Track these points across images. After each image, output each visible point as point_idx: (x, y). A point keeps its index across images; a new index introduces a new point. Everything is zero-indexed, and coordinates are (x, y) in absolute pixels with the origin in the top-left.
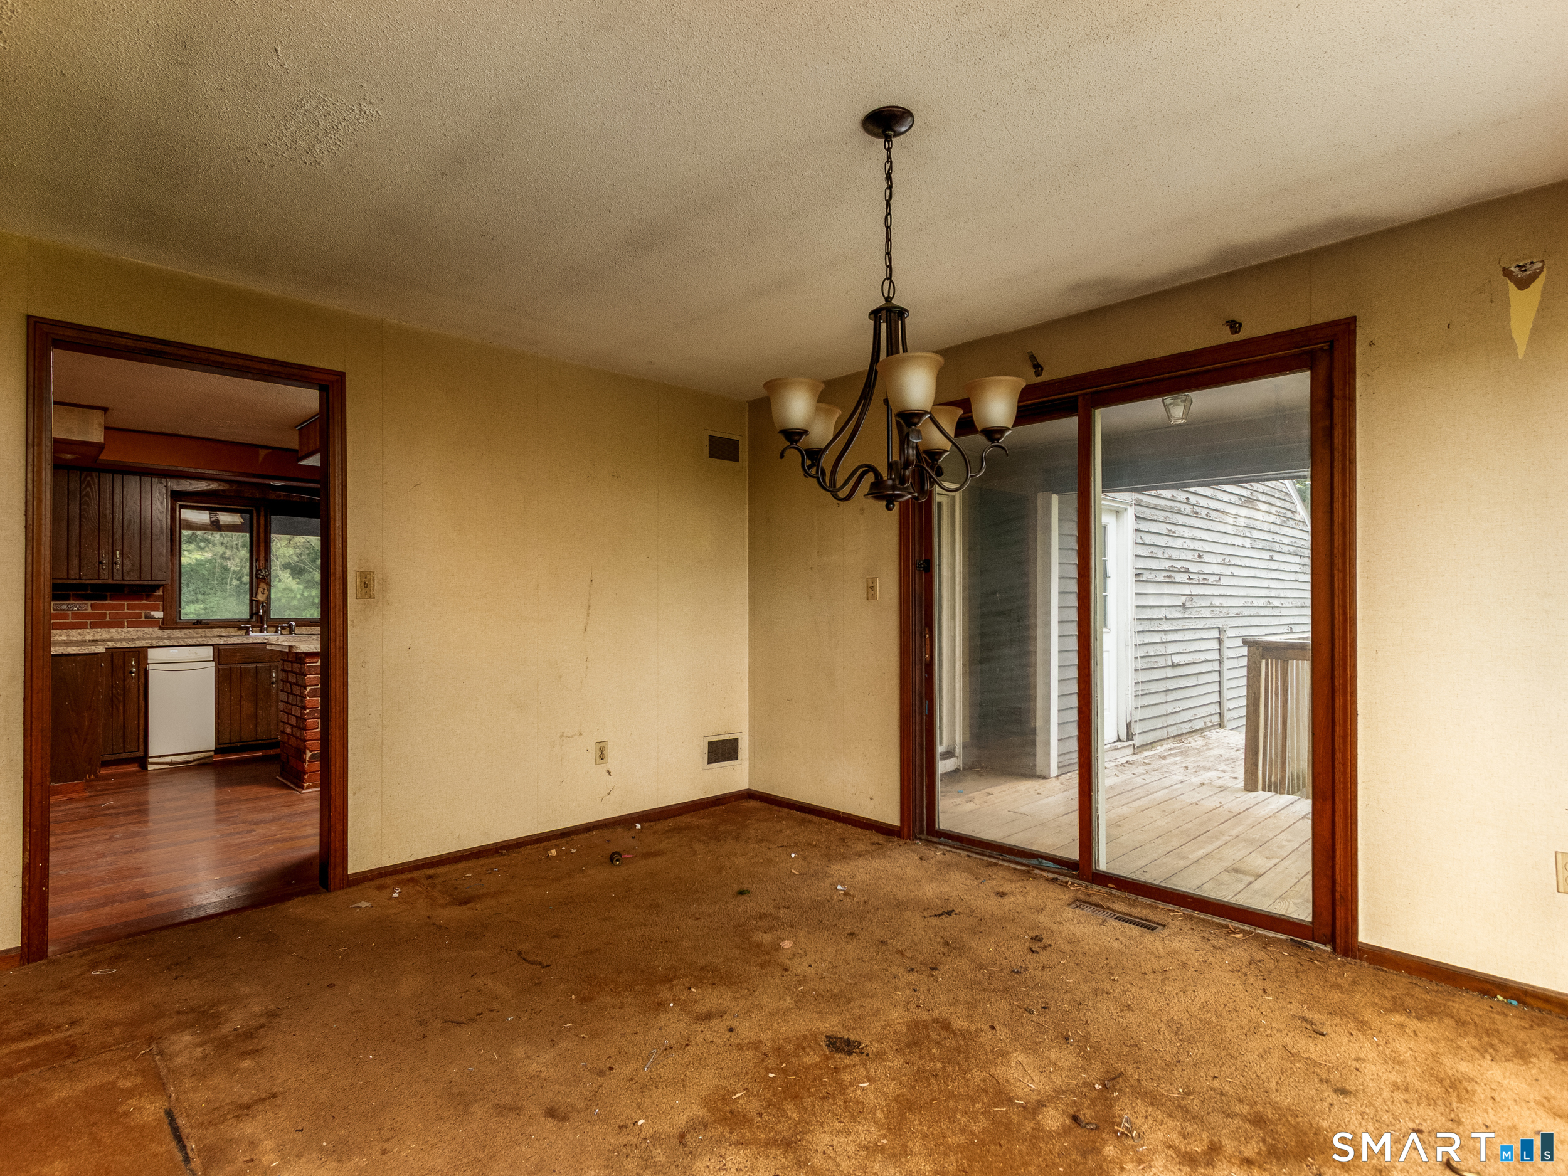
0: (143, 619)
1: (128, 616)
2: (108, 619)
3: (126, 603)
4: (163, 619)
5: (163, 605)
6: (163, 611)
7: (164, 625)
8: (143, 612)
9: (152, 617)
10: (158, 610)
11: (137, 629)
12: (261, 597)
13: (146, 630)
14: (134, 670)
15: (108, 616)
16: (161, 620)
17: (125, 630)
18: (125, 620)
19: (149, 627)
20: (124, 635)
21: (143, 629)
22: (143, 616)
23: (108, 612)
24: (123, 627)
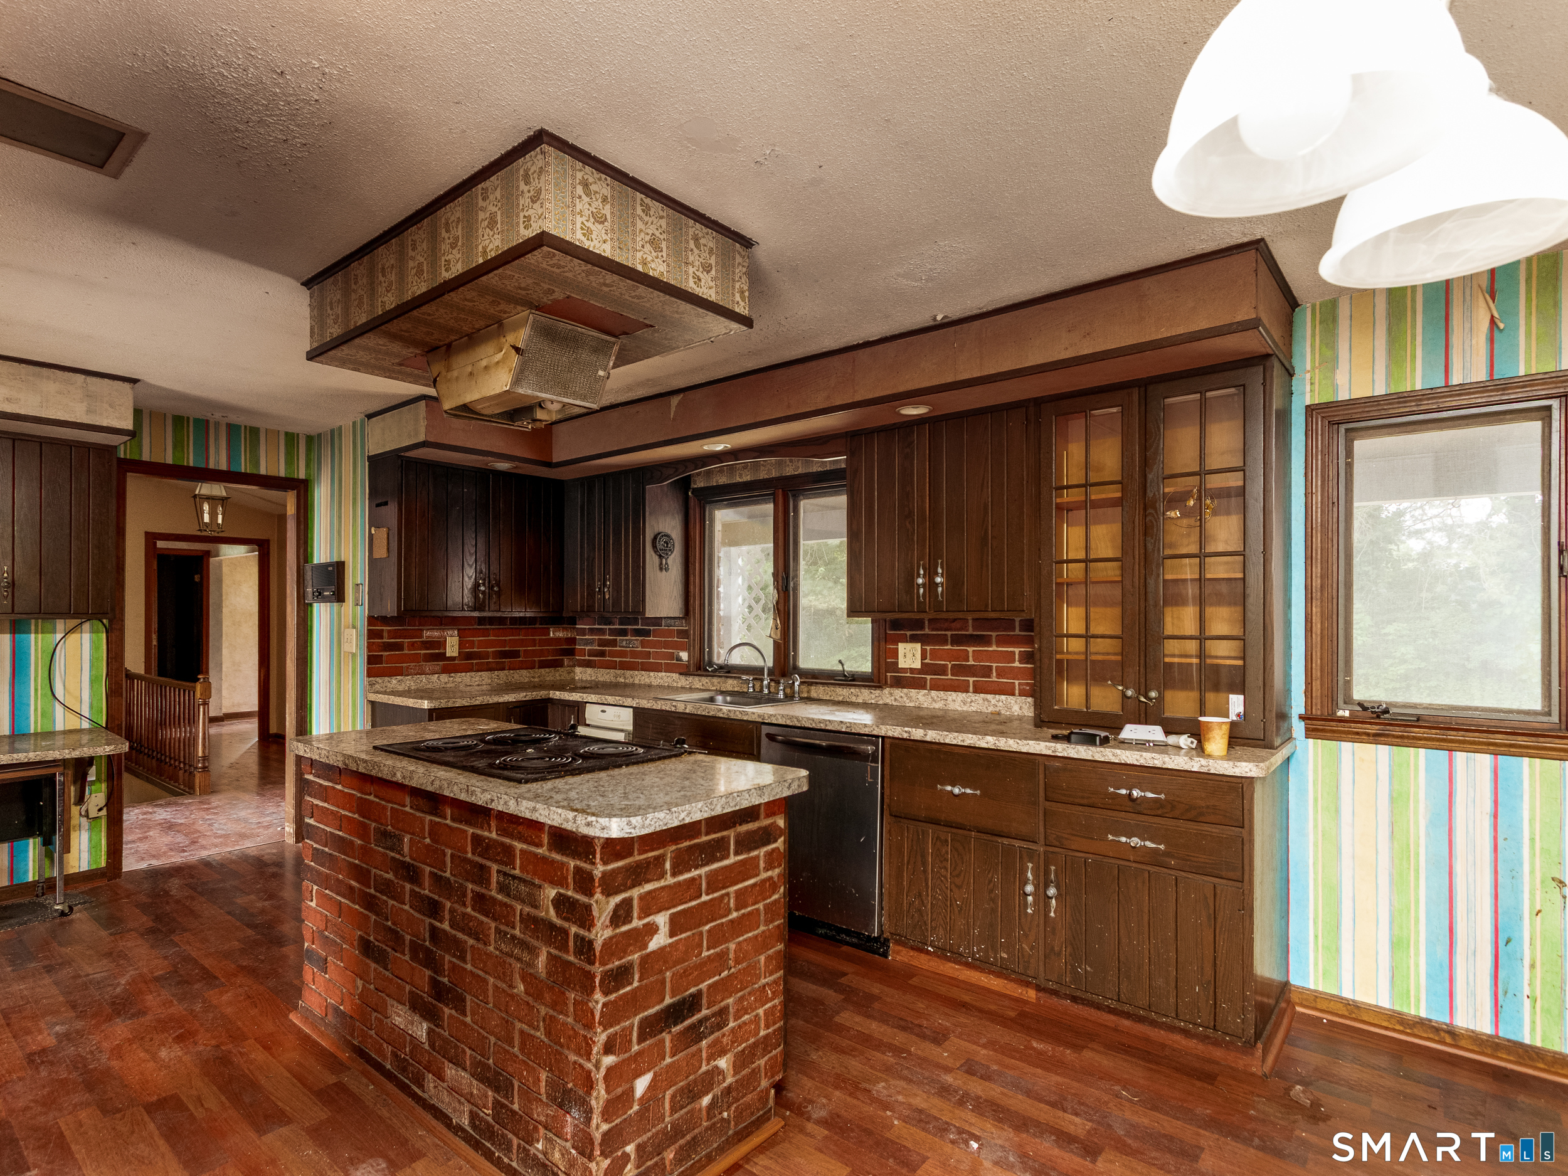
4: (688, 662)
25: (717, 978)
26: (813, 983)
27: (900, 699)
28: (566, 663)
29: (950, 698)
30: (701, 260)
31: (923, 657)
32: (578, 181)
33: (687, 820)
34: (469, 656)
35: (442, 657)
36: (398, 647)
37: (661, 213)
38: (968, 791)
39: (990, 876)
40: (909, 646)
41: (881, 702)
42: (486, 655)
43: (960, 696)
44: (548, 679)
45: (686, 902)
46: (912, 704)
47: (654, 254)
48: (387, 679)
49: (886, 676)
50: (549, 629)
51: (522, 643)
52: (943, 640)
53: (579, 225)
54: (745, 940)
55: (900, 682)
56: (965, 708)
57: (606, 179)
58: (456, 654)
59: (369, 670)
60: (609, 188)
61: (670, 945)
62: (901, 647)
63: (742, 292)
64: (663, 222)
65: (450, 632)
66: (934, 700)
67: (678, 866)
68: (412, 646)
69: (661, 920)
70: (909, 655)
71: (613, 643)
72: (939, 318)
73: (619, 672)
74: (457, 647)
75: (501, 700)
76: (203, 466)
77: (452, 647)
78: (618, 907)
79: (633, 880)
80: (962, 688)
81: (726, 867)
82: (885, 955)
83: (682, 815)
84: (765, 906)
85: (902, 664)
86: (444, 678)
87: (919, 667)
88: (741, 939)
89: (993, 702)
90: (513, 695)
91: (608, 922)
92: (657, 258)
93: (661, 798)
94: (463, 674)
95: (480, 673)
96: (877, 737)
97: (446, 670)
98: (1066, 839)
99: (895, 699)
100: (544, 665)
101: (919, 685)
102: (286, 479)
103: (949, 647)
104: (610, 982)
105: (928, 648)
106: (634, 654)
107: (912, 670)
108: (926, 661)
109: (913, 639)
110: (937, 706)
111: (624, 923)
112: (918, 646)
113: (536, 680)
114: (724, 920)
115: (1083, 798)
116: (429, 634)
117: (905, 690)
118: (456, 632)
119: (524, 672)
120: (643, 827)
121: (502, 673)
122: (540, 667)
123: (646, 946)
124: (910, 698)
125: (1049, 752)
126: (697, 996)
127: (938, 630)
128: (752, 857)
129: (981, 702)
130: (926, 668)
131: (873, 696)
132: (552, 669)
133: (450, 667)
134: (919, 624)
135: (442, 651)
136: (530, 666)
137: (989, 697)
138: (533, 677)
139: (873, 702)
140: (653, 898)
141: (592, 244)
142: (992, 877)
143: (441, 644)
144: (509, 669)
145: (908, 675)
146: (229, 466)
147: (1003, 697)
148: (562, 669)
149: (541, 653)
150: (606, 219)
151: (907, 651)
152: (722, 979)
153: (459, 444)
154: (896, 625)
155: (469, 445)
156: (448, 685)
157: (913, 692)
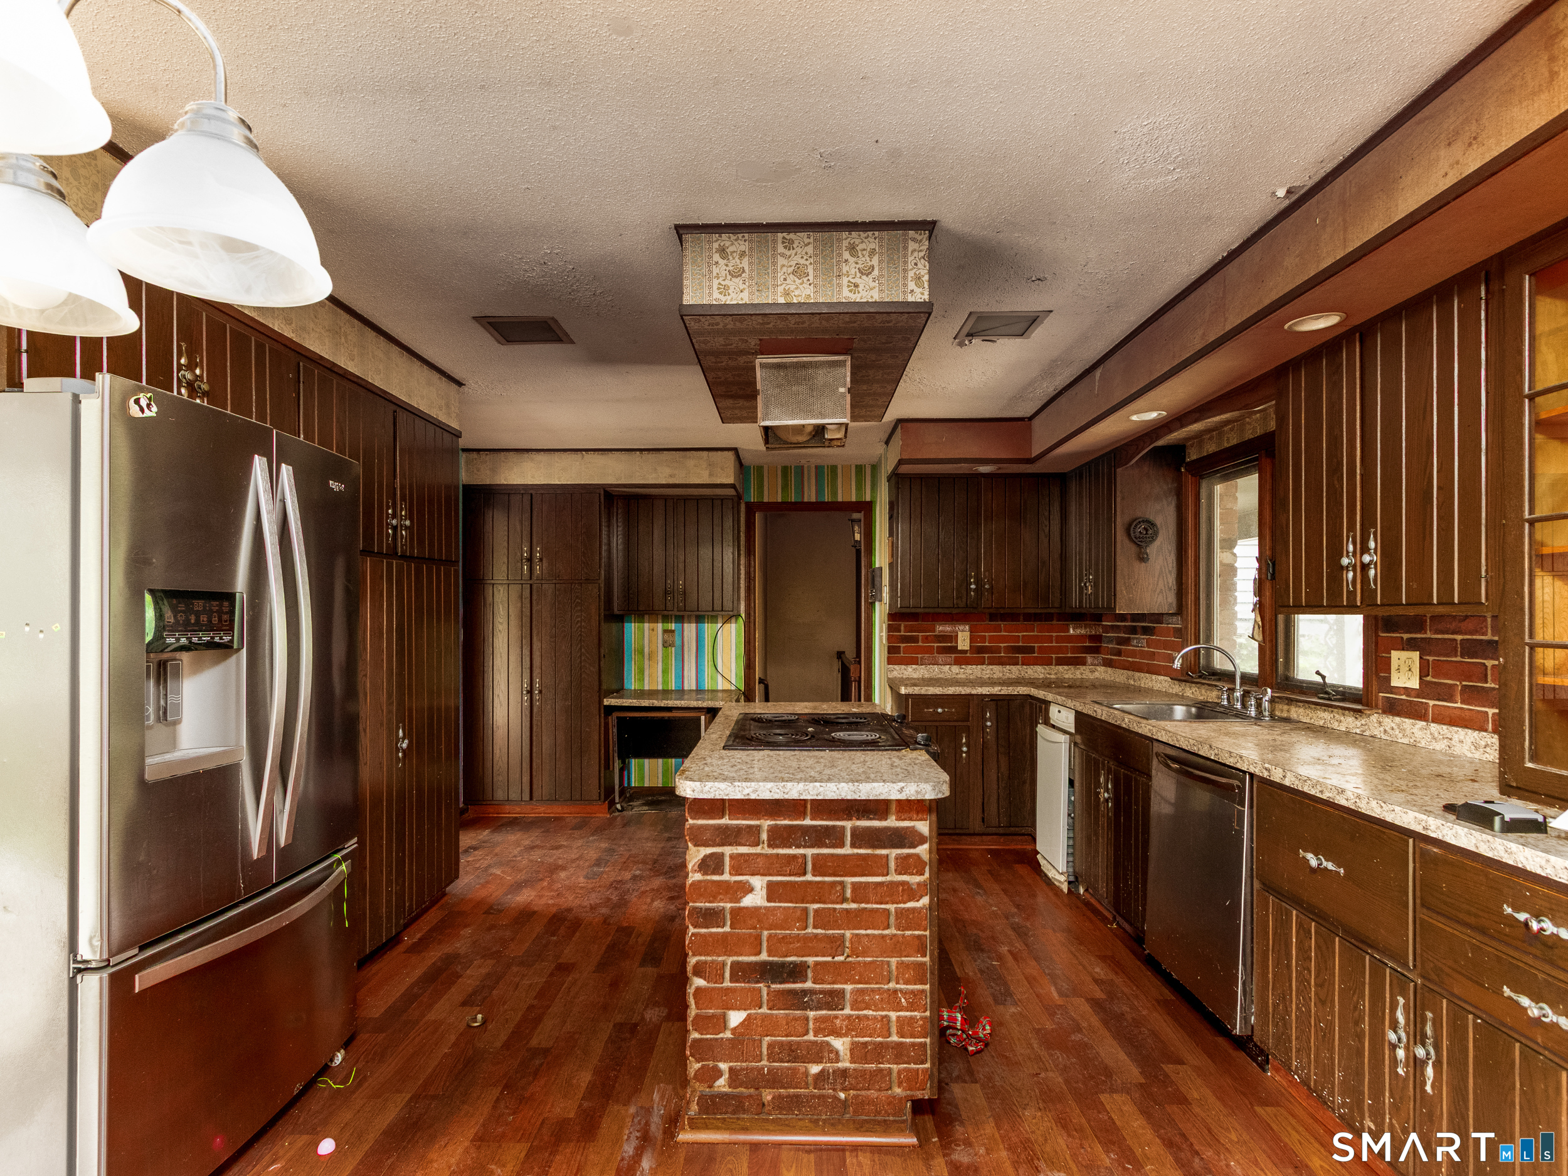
25: (829, 959)
26: (1128, 1054)
27: (1391, 732)
28: (1089, 660)
29: (1456, 737)
30: (858, 266)
31: (1423, 673)
32: (714, 250)
33: (753, 797)
34: (981, 650)
35: (954, 650)
36: (914, 640)
37: (807, 241)
38: (1330, 866)
39: (1355, 999)
40: (1405, 655)
41: (1367, 733)
42: (998, 650)
43: (1471, 736)
44: (1066, 676)
45: (785, 875)
46: (1405, 741)
47: (798, 281)
48: (903, 667)
49: (1377, 697)
50: (1068, 625)
51: (1037, 639)
52: (1450, 648)
53: (715, 286)
54: (867, 935)
55: (1393, 708)
56: (1477, 755)
57: (743, 237)
58: (967, 647)
59: (888, 658)
60: (747, 243)
61: (766, 908)
62: (1395, 655)
63: (918, 278)
64: (810, 249)
65: (961, 628)
66: (1435, 738)
67: (774, 839)
68: (926, 639)
69: (758, 882)
70: (1405, 669)
71: (1127, 641)
72: (1281, 193)
73: (1130, 673)
74: (968, 641)
75: (974, 692)
76: (800, 500)
77: (964, 641)
78: (706, 858)
79: (722, 839)
81: (838, 856)
82: (1262, 1067)
83: (746, 791)
84: (896, 909)
85: (1397, 681)
86: (955, 669)
87: (1417, 686)
88: (863, 932)
90: (987, 689)
91: (696, 868)
92: (801, 284)
93: (758, 775)
94: (974, 666)
95: (991, 667)
96: (1244, 772)
97: (958, 662)
98: (1447, 975)
99: (1385, 731)
100: (1061, 662)
101: (1416, 713)
102: (857, 503)
103: (1459, 659)
104: (698, 917)
105: (1431, 658)
106: (1143, 655)
107: (1408, 691)
108: (1429, 678)
109: (1410, 645)
110: (1438, 746)
111: (713, 873)
112: (1417, 656)
113: (1053, 676)
114: (838, 906)
115: (1469, 913)
116: (942, 628)
117: (1397, 719)
118: (967, 627)
119: (1039, 668)
120: (702, 791)
121: (1014, 668)
122: (1057, 664)
123: (738, 901)
124: (1402, 730)
125: (1419, 829)
126: (804, 966)
127: (1443, 633)
128: (877, 855)
130: (1426, 690)
131: (1358, 724)
132: (1072, 667)
133: (962, 659)
134: (1417, 624)
135: (953, 644)
136: (1047, 662)
138: (1050, 674)
139: (1358, 731)
140: (746, 861)
141: (729, 298)
142: (1358, 1002)
143: (953, 638)
144: (1023, 664)
145: (1403, 697)
146: (817, 498)
148: (1084, 667)
149: (1059, 650)
150: (744, 271)
151: (1401, 662)
152: (835, 963)
153: (932, 456)
154: (1390, 624)
155: (942, 456)
156: (959, 676)
157: (1408, 722)
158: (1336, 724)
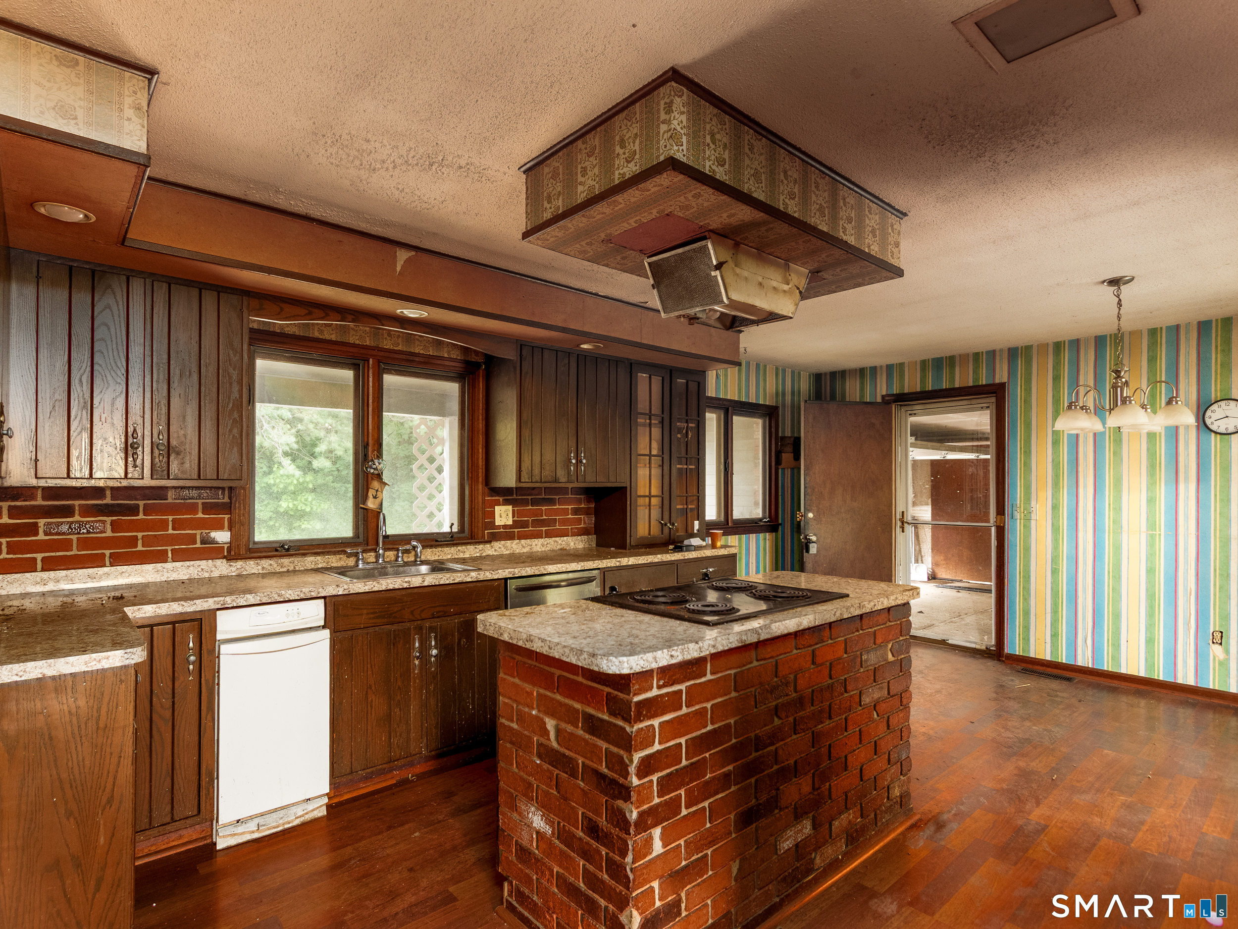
0: (198, 545)
1: (172, 540)
2: (140, 548)
3: (171, 518)
4: (230, 543)
5: (230, 520)
6: (230, 529)
7: (232, 553)
8: (198, 532)
9: (213, 542)
10: (220, 528)
11: (188, 563)
12: (371, 504)
13: (203, 563)
14: (192, 658)
15: (140, 542)
16: (226, 546)
17: (169, 565)
18: (169, 548)
19: (207, 559)
20: (166, 575)
21: (198, 562)
22: (198, 541)
23: (140, 535)
24: (166, 561)
27: (499, 550)
29: (534, 544)
31: (514, 515)
40: (504, 508)
41: (484, 555)
43: (541, 541)
46: (508, 552)
49: (484, 533)
52: (526, 503)
55: (498, 537)
56: (543, 549)
62: (497, 509)
66: (524, 547)
70: (504, 515)
80: (538, 536)
85: (499, 522)
87: (510, 523)
89: (560, 542)
99: (495, 550)
101: (510, 537)
103: (529, 507)
105: (517, 509)
107: (505, 527)
108: (516, 519)
109: (505, 503)
110: (525, 550)
112: (510, 507)
117: (503, 542)
124: (506, 548)
127: (522, 495)
129: (553, 543)
130: (516, 524)
131: (478, 550)
134: (508, 491)
137: (557, 539)
139: (478, 555)
145: (502, 530)
147: (565, 538)
151: (502, 512)
154: (492, 492)
157: (508, 543)
158: (462, 554)
